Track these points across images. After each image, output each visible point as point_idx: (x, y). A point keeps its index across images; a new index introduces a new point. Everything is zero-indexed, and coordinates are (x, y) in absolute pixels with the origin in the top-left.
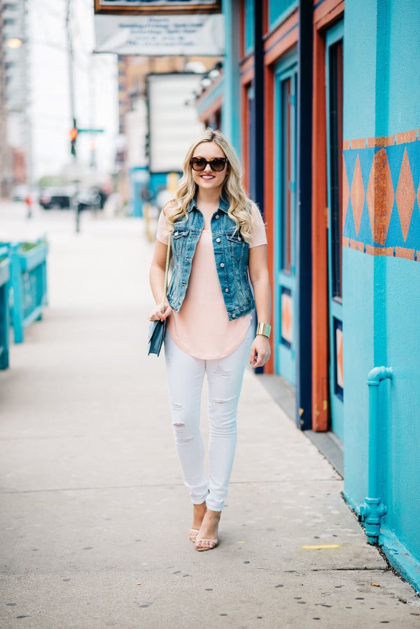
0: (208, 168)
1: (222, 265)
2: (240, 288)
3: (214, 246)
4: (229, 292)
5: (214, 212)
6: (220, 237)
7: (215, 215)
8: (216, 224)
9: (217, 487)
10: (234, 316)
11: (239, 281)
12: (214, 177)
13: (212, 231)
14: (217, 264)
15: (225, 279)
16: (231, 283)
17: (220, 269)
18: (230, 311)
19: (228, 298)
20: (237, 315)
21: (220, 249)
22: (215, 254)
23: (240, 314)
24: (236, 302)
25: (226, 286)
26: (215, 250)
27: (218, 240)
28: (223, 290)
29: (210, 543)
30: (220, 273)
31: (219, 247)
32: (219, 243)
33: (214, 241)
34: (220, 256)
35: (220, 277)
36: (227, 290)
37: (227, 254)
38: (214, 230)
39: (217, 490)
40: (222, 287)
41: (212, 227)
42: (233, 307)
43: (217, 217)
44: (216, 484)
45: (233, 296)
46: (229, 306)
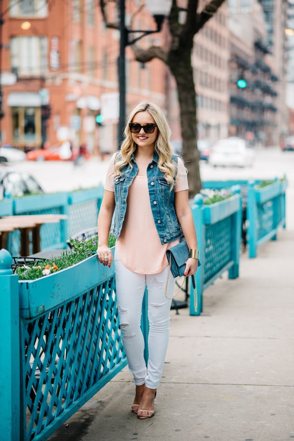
0: (142, 131)
1: (155, 203)
2: (169, 220)
3: (149, 188)
4: (161, 222)
5: (149, 163)
6: (154, 181)
7: (150, 165)
8: (151, 172)
9: (154, 371)
10: (165, 241)
11: (168, 214)
12: (148, 138)
13: (148, 177)
14: (151, 202)
15: (157, 214)
16: (163, 216)
17: (153, 206)
18: (162, 237)
19: (161, 227)
20: (168, 240)
21: (153, 191)
22: (150, 194)
23: (170, 240)
24: (167, 230)
25: (158, 218)
26: (150, 191)
27: (152, 184)
28: (156, 222)
29: (149, 413)
30: (154, 209)
31: (152, 189)
32: (153, 186)
33: (149, 184)
34: (153, 196)
35: (153, 212)
36: (159, 222)
37: (159, 195)
38: (149, 176)
40: (155, 219)
41: (147, 174)
42: (164, 234)
43: (152, 167)
44: (153, 368)
45: (165, 226)
46: (161, 233)
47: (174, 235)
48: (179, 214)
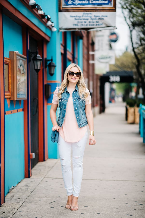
2: (82, 117)
3: (73, 102)
6: (75, 99)
7: (74, 91)
8: (74, 94)
11: (82, 114)
12: (76, 79)
13: (73, 97)
15: (77, 114)
17: (75, 110)
18: (79, 125)
19: (78, 120)
20: (82, 126)
21: (75, 103)
24: (81, 122)
25: (78, 116)
27: (75, 100)
28: (77, 118)
30: (76, 112)
33: (73, 100)
34: (75, 106)
37: (78, 105)
39: (77, 189)
40: (76, 116)
42: (80, 123)
45: (80, 119)
46: (79, 123)
47: (85, 124)
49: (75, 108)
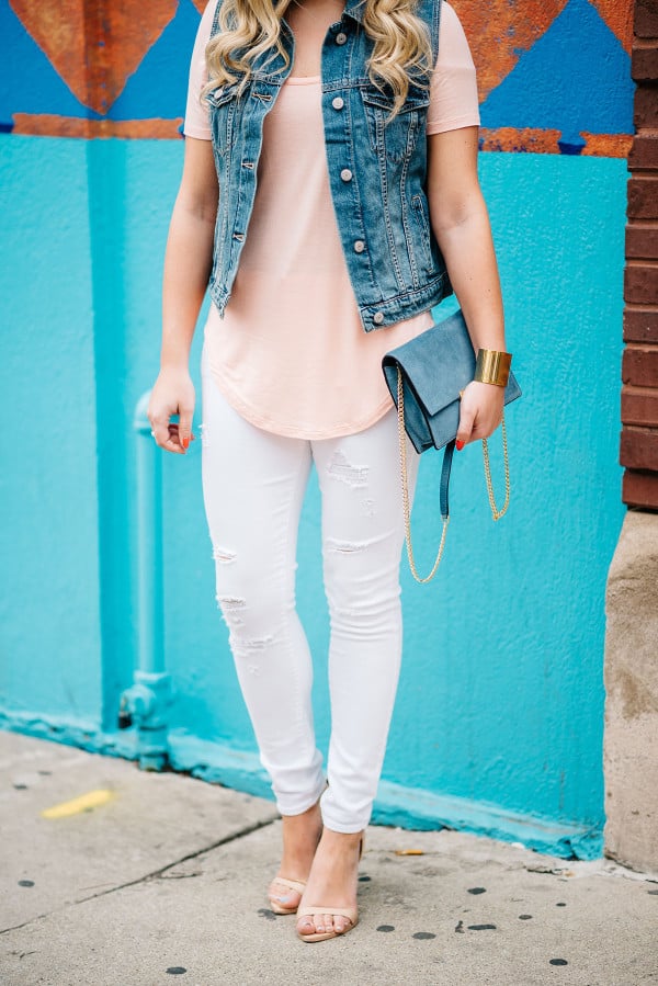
1: (347, 175)
2: (399, 240)
3: (326, 120)
4: (368, 250)
5: (331, 25)
6: (343, 95)
7: (333, 33)
8: (338, 52)
9: (349, 772)
10: (379, 317)
11: (400, 220)
13: (323, 78)
14: (331, 173)
15: (354, 215)
16: (373, 225)
17: (340, 187)
18: (367, 304)
19: (364, 267)
20: (389, 316)
21: (342, 130)
22: (328, 142)
23: (397, 314)
24: (389, 280)
25: (358, 233)
26: (327, 131)
27: (338, 103)
28: (349, 246)
29: (336, 919)
30: (344, 198)
31: (338, 122)
32: (339, 111)
33: (327, 105)
34: (341, 148)
35: (338, 210)
36: (359, 246)
37: (360, 143)
38: (328, 76)
39: (346, 777)
40: (344, 236)
41: (324, 65)
42: (377, 293)
43: (341, 38)
44: (346, 764)
45: (380, 263)
46: (366, 290)
47: (414, 298)
48: (443, 217)
49: (335, 171)
